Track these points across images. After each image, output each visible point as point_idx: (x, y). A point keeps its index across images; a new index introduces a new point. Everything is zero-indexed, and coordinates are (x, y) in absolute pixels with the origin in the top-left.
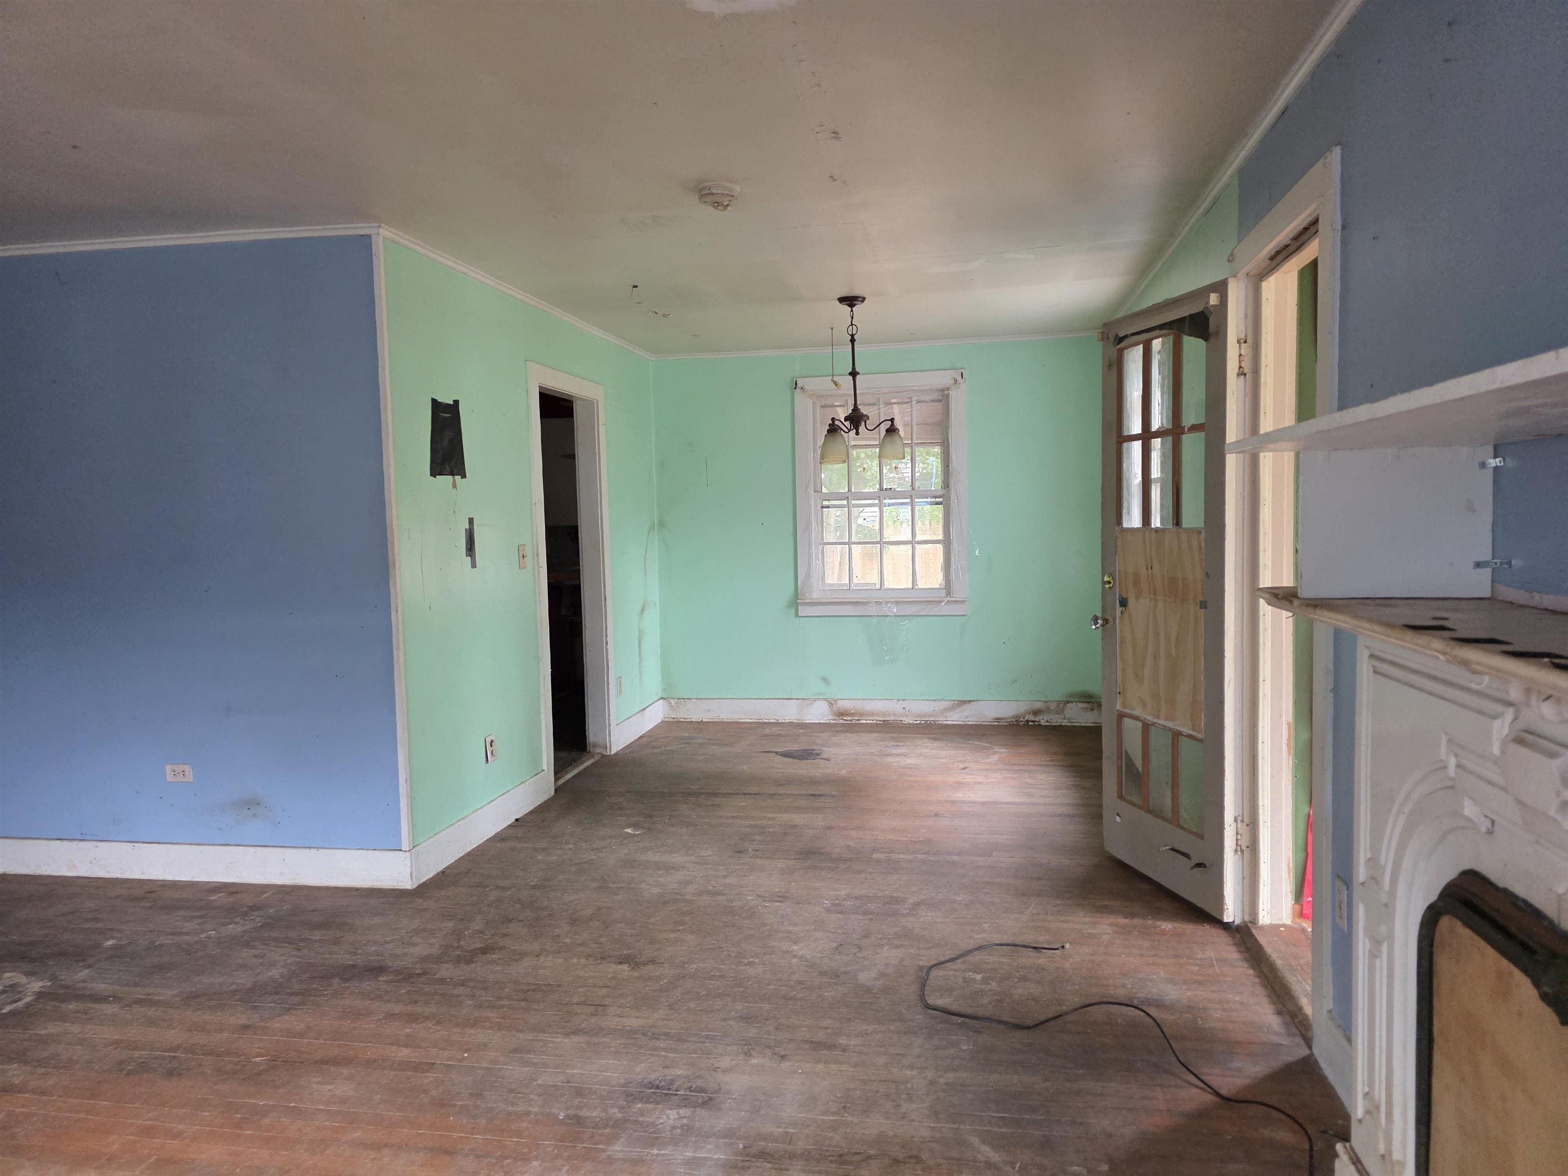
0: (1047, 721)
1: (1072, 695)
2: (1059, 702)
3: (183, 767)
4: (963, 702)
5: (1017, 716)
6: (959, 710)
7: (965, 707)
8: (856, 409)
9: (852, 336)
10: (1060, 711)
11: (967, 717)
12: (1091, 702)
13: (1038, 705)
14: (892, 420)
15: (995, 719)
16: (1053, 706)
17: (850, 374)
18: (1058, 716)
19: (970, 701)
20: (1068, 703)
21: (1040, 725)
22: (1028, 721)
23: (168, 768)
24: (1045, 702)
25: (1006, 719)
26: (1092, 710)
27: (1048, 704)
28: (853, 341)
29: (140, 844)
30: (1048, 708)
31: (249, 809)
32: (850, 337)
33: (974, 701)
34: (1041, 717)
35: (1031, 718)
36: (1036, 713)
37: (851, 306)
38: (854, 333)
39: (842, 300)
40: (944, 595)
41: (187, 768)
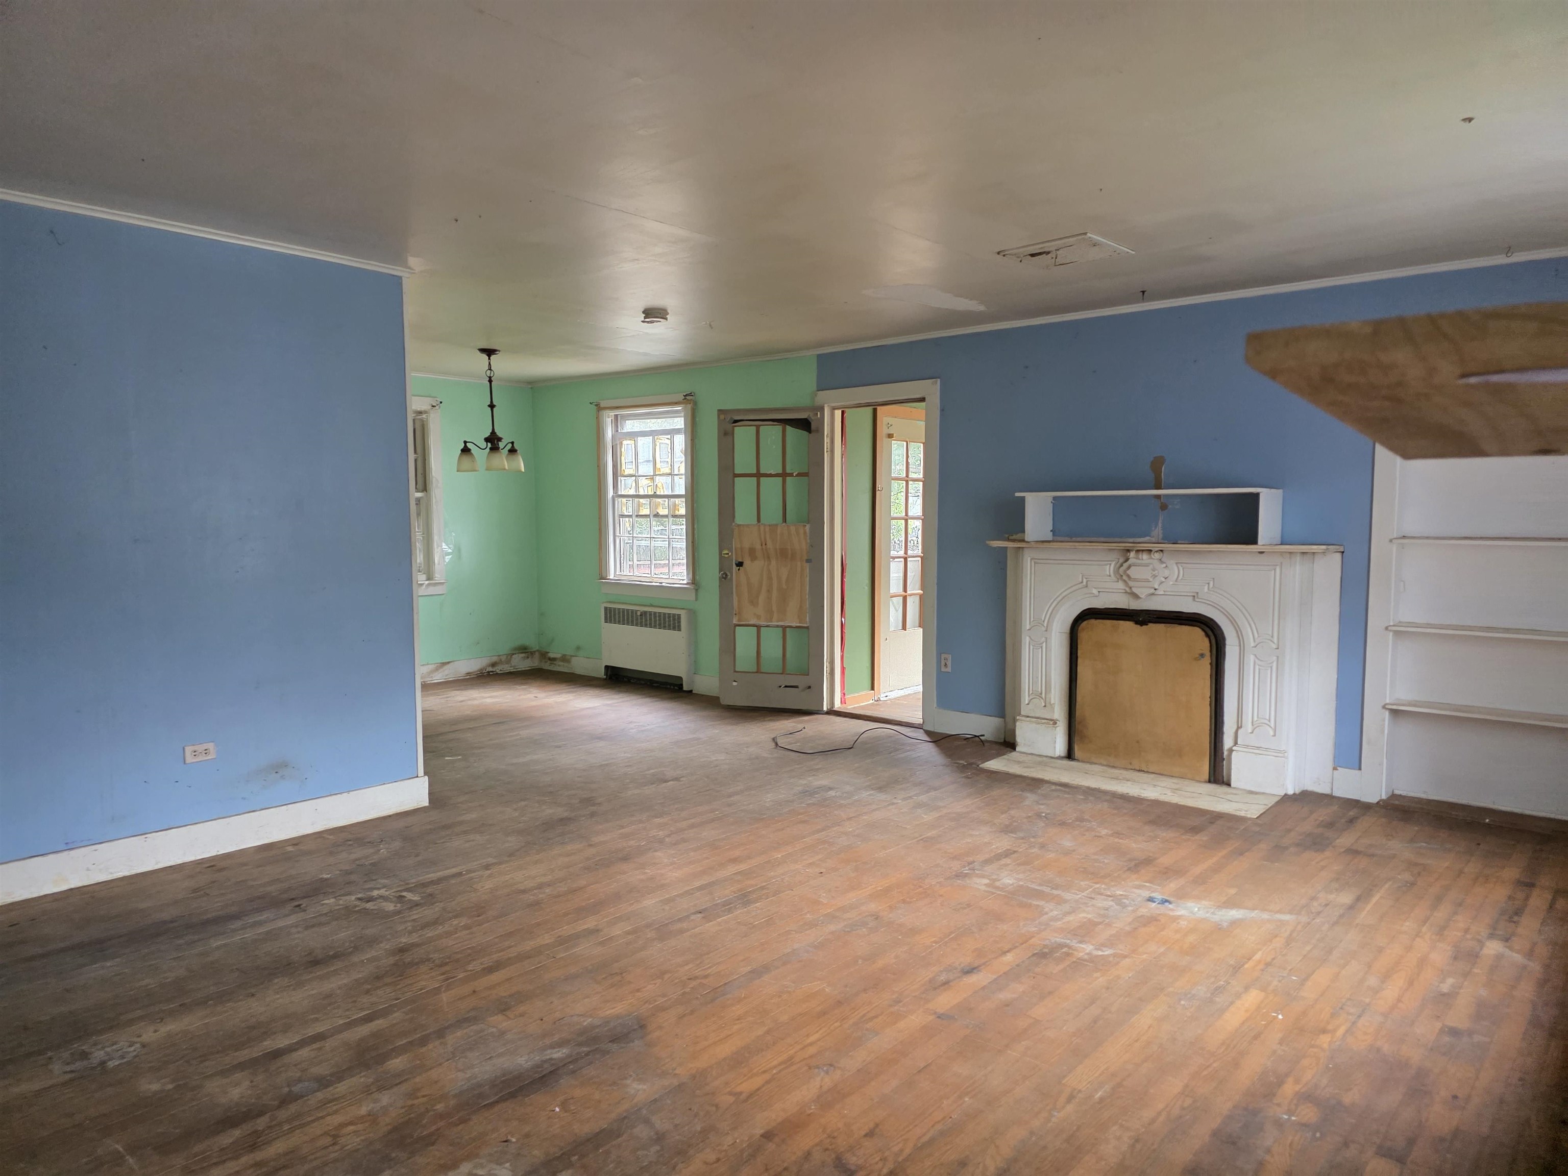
0: (501, 670)
1: (515, 649)
2: (507, 655)
3: (205, 746)
4: (444, 664)
5: (481, 669)
6: (441, 670)
7: (446, 667)
8: (493, 432)
9: (490, 378)
10: (508, 662)
11: (446, 675)
12: (527, 652)
13: (495, 659)
14: (512, 443)
15: (467, 674)
16: (504, 658)
17: (489, 406)
18: (507, 665)
19: (449, 663)
20: (513, 654)
21: (497, 673)
22: (489, 672)
23: (189, 750)
24: (499, 656)
25: (475, 672)
26: (528, 658)
27: (501, 657)
28: (490, 381)
29: (154, 834)
30: (501, 660)
31: (277, 772)
32: (488, 379)
33: (451, 662)
34: (496, 668)
35: (491, 669)
36: (493, 665)
37: (489, 356)
38: (492, 375)
39: (483, 351)
40: (425, 579)
41: (210, 746)
